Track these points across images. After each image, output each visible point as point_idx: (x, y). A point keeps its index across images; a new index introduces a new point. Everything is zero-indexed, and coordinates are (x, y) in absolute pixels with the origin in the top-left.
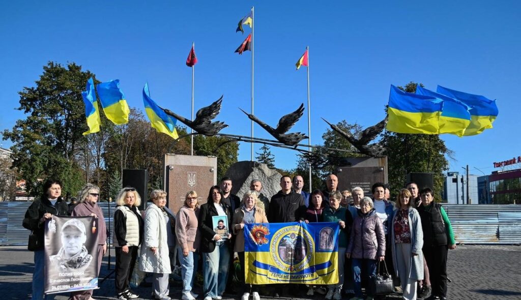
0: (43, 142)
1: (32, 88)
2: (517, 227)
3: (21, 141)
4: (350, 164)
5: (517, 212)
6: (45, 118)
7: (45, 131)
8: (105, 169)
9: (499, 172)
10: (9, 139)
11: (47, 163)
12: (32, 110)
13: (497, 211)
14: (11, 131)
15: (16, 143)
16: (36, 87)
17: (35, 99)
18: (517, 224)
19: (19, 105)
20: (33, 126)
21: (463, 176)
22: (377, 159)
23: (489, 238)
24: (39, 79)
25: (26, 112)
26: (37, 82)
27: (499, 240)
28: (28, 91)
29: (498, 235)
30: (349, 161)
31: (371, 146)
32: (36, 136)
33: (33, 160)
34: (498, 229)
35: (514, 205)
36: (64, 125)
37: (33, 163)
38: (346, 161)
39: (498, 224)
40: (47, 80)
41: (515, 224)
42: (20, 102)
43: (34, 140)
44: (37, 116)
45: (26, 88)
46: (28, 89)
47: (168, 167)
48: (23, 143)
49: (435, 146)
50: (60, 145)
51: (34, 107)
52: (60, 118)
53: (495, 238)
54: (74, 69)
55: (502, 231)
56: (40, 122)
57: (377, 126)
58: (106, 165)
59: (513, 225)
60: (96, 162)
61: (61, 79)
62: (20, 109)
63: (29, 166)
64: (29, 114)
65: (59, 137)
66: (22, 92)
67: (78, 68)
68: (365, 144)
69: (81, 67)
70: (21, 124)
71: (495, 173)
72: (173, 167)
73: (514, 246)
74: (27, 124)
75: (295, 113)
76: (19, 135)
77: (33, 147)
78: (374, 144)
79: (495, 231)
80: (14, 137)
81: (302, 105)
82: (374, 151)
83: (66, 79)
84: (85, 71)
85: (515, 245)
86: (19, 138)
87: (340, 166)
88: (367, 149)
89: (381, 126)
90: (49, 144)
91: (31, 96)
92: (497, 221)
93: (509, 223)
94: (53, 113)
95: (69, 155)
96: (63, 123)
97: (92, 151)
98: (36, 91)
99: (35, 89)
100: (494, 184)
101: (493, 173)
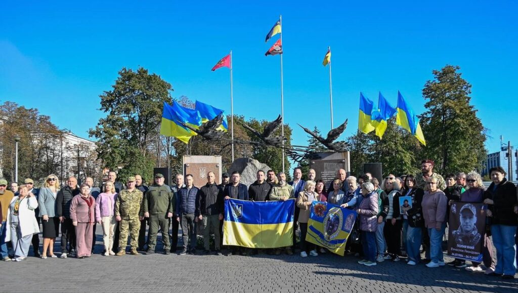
0: (121, 136)
1: (110, 91)
3: (103, 137)
4: (320, 158)
6: (121, 116)
7: (121, 126)
8: (175, 155)
10: (94, 136)
11: (125, 153)
12: (110, 109)
14: (94, 129)
15: (99, 139)
16: (112, 90)
17: (111, 101)
19: (100, 106)
20: (113, 123)
22: (341, 153)
24: (114, 84)
25: (106, 111)
26: (114, 87)
28: (107, 94)
30: (320, 155)
31: (335, 144)
32: (115, 132)
33: (113, 152)
36: (137, 120)
37: (113, 155)
38: (318, 155)
40: (121, 84)
42: (101, 103)
43: (112, 136)
44: (114, 114)
45: (105, 92)
46: (107, 93)
47: (185, 165)
48: (105, 138)
49: (471, 125)
50: (134, 138)
51: (112, 107)
52: (134, 115)
54: (142, 72)
56: (117, 120)
57: (339, 128)
58: (176, 152)
60: (167, 151)
61: (132, 82)
62: (101, 109)
63: (110, 157)
64: (108, 113)
65: (133, 131)
66: (102, 95)
67: (145, 72)
68: (331, 142)
69: (147, 70)
70: (102, 122)
72: (188, 165)
74: (107, 121)
75: (275, 121)
76: (101, 132)
77: (112, 141)
78: (338, 142)
80: (97, 134)
81: (280, 116)
82: (337, 147)
83: (136, 82)
84: (152, 74)
86: (101, 134)
87: (313, 159)
88: (332, 146)
89: (341, 128)
90: (125, 138)
91: (109, 98)
94: (127, 111)
95: (142, 145)
96: (137, 119)
97: (163, 141)
98: (113, 93)
99: (112, 92)
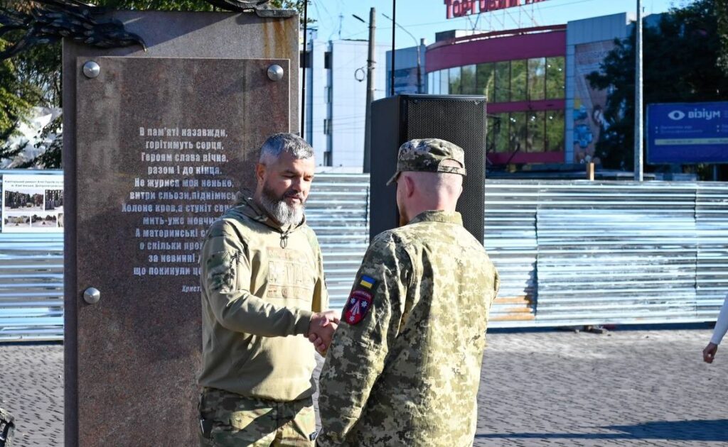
2: (596, 263)
5: (596, 207)
9: (458, 35)
13: (534, 207)
18: (595, 255)
21: (330, 42)
23: (503, 308)
27: (535, 312)
29: (532, 296)
34: (535, 273)
35: (590, 183)
39: (536, 256)
41: (589, 255)
53: (523, 305)
55: (546, 281)
59: (584, 259)
71: (445, 37)
73: (584, 336)
79: (523, 281)
85: (585, 329)
92: (533, 243)
93: (571, 249)
100: (445, 79)
101: (439, 36)
